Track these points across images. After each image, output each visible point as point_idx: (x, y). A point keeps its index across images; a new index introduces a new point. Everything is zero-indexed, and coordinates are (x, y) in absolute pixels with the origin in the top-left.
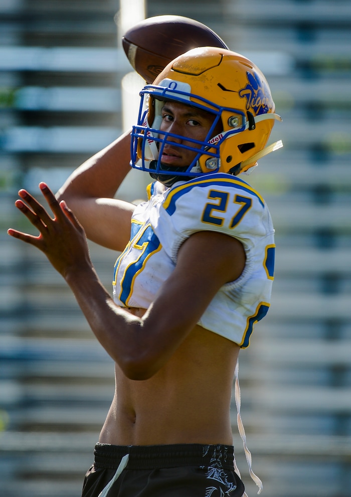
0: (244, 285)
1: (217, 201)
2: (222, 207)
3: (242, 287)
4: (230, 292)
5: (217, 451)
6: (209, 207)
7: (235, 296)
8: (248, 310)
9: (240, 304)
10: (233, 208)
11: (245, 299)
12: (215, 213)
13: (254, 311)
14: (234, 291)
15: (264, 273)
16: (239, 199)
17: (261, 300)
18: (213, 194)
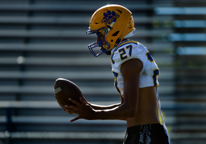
0: (145, 69)
1: (122, 52)
2: (125, 53)
3: (145, 70)
4: (142, 73)
5: (146, 127)
6: (121, 55)
7: (144, 74)
8: (151, 75)
9: (147, 75)
10: (127, 51)
11: (148, 73)
12: (124, 56)
13: (153, 74)
14: (143, 72)
15: (149, 62)
16: (127, 47)
17: (153, 69)
18: (120, 51)
